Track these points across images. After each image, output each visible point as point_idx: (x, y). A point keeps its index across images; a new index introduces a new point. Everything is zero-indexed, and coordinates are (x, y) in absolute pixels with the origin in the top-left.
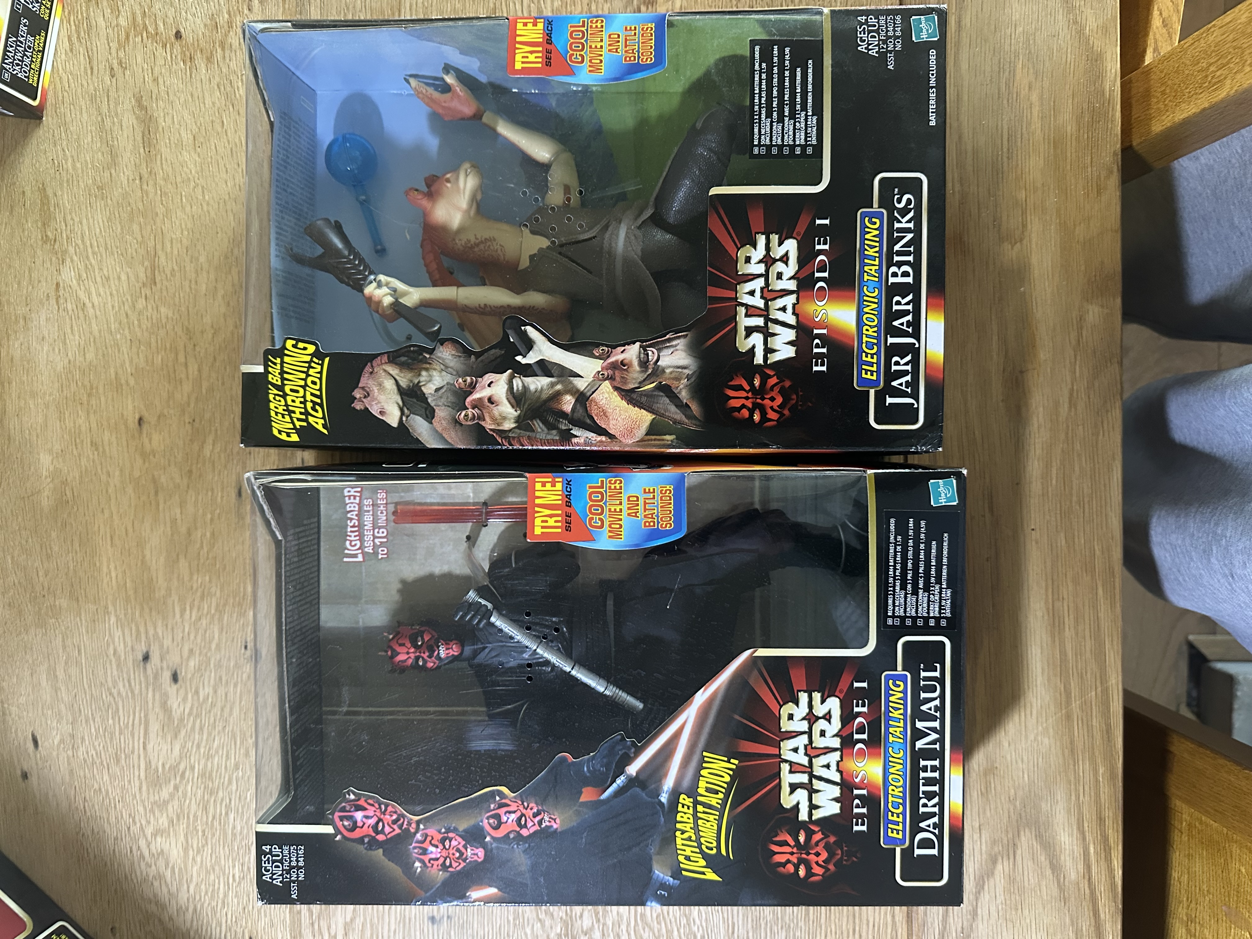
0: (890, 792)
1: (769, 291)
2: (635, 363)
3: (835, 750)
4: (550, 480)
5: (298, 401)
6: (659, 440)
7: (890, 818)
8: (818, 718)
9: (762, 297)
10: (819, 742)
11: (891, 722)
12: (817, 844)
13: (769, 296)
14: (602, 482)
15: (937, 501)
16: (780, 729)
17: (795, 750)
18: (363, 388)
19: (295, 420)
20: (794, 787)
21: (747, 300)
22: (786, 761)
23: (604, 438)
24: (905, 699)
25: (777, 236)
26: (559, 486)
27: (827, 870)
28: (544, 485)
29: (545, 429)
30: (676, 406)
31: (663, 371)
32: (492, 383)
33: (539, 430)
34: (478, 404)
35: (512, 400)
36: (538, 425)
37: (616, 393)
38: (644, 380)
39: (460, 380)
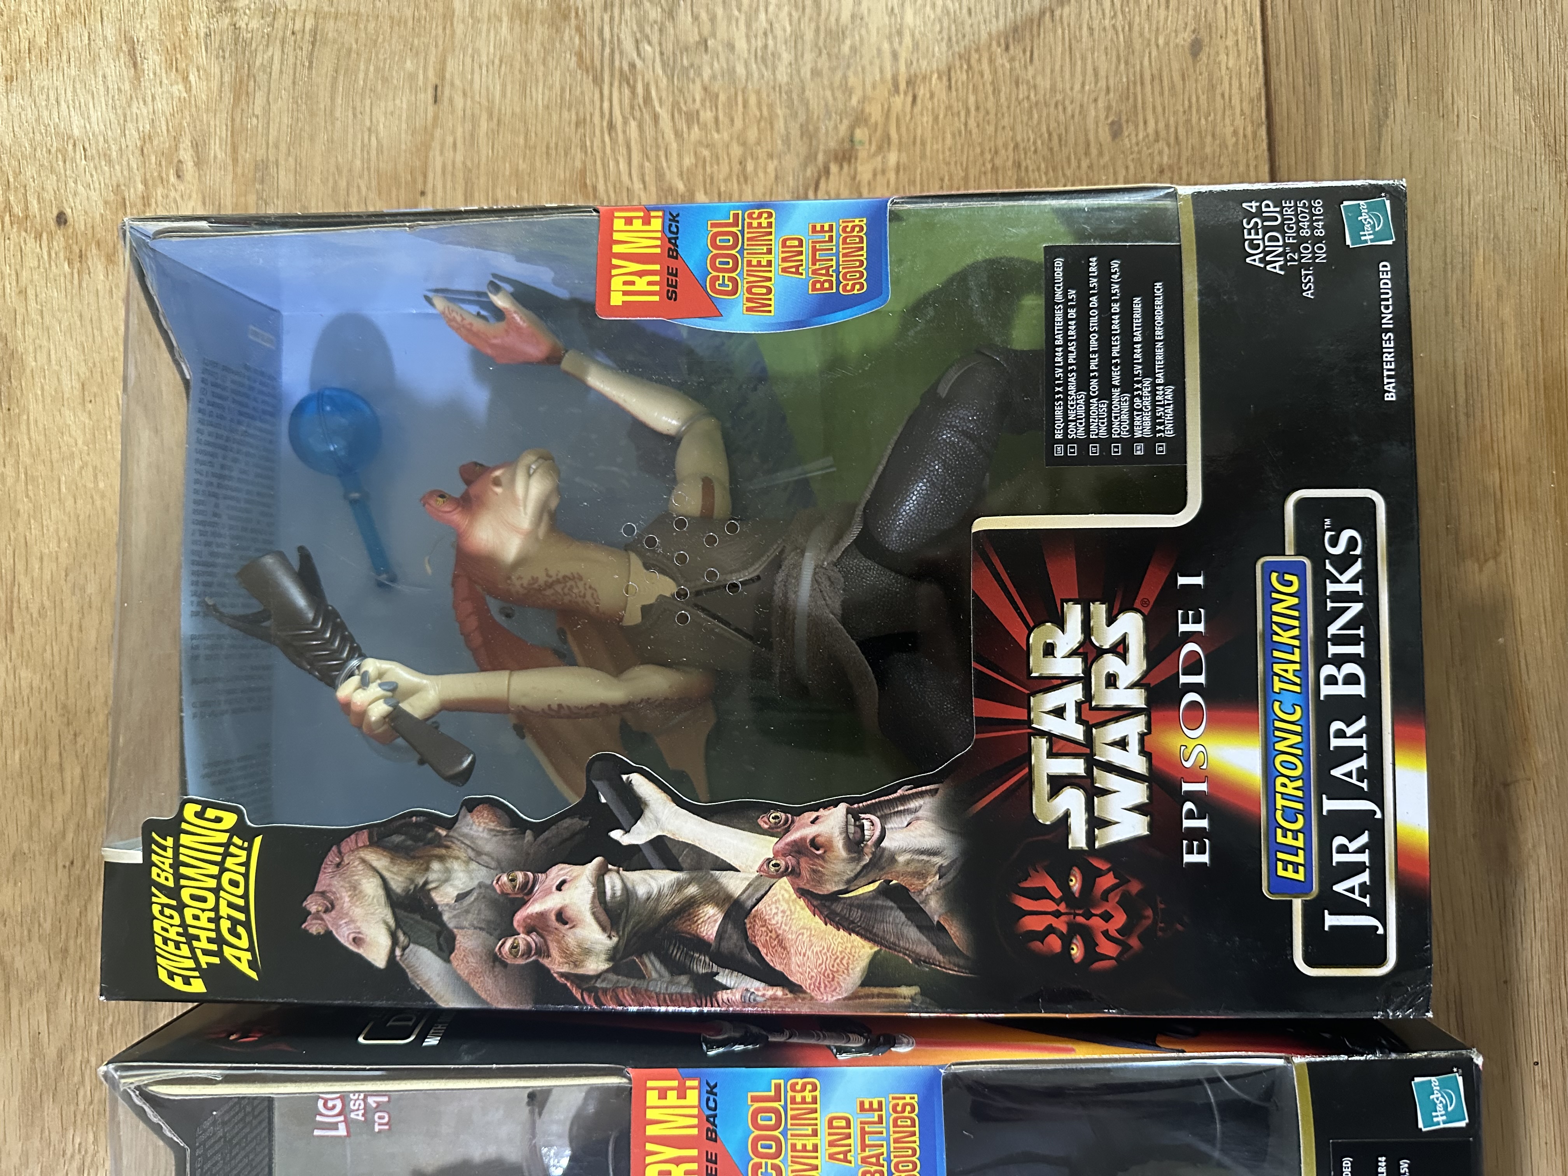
1: (1091, 708)
2: (839, 843)
4: (675, 1083)
5: (204, 916)
9: (1079, 720)
13: (1092, 720)
14: (778, 1087)
15: (1429, 1120)
18: (323, 894)
19: (199, 953)
21: (1051, 724)
23: (779, 992)
25: (1104, 607)
26: (693, 1097)
28: (663, 1094)
29: (666, 974)
30: (920, 928)
31: (892, 859)
32: (563, 882)
33: (654, 975)
34: (537, 925)
35: (603, 917)
36: (652, 965)
37: (801, 902)
38: (857, 876)
39: (504, 878)
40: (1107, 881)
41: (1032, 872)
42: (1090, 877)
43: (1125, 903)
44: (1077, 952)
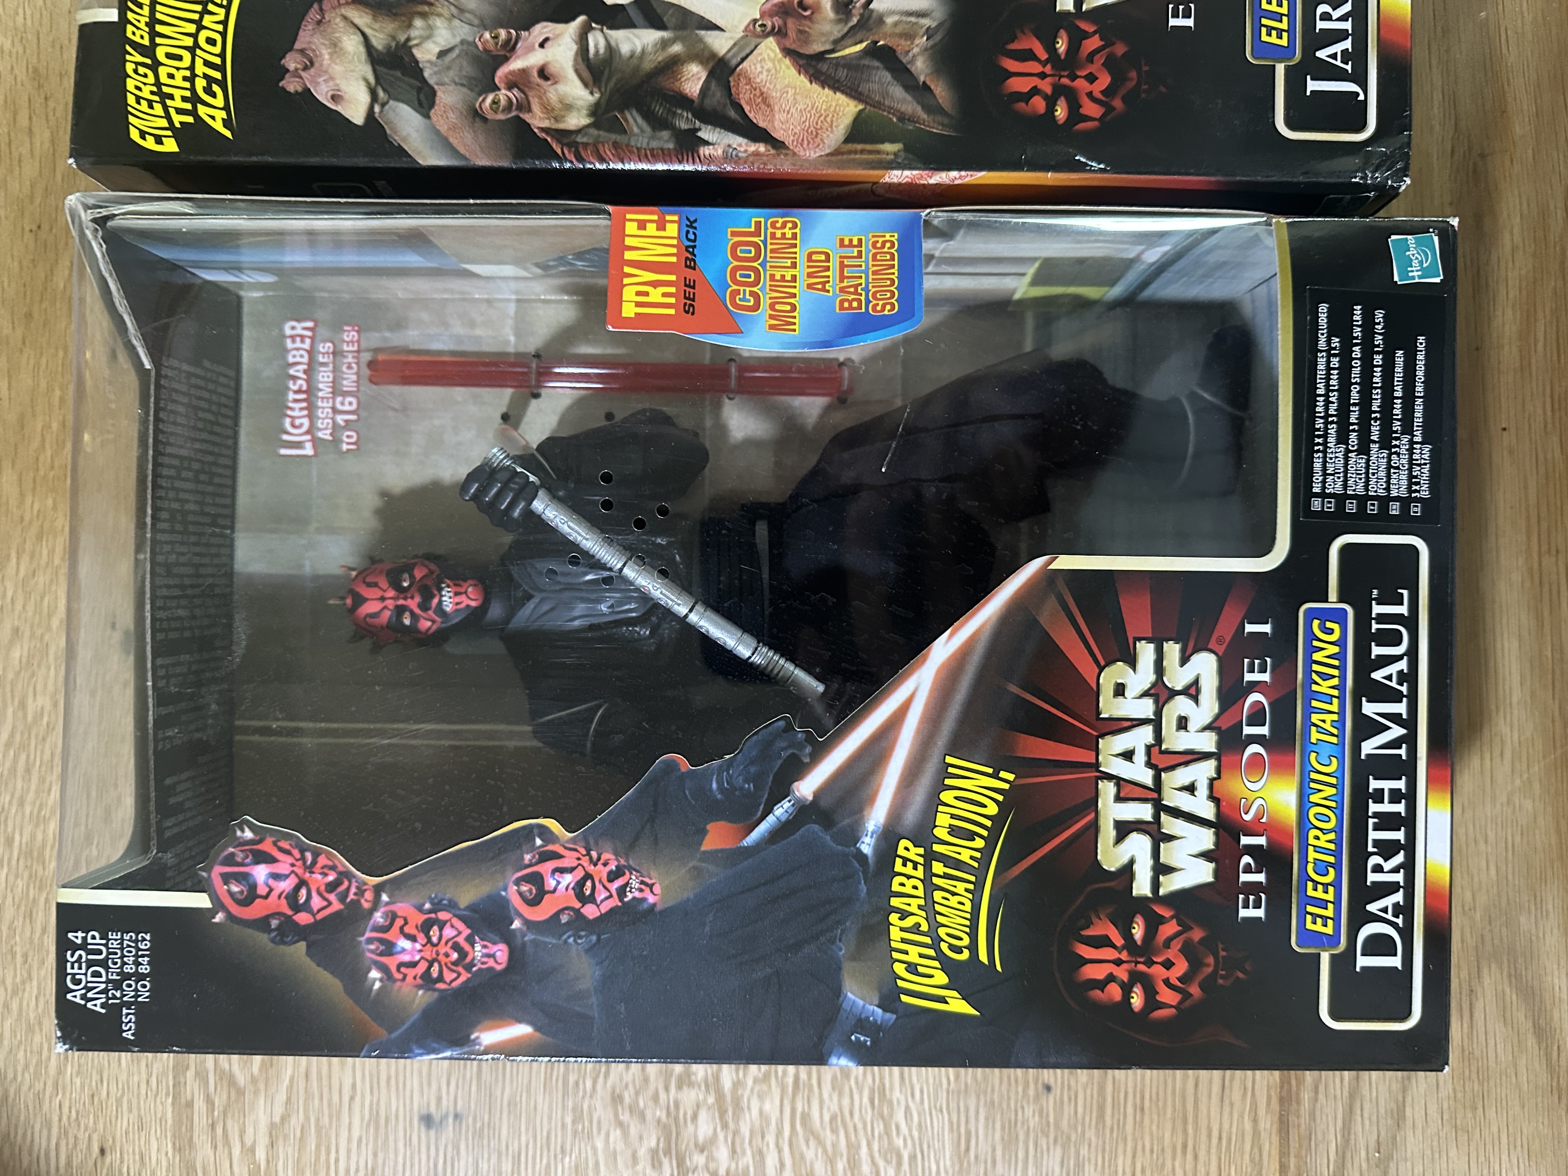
0: (1312, 841)
2: (827, 4)
3: (1205, 756)
4: (655, 217)
5: (179, 75)
6: (870, 152)
7: (1310, 892)
8: (1173, 693)
10: (1177, 741)
11: (1314, 703)
12: (1167, 944)
14: (758, 224)
15: (1404, 274)
16: (1098, 713)
17: (1128, 755)
18: (302, 51)
19: (172, 112)
20: (1124, 829)
22: (1109, 777)
23: (762, 148)
24: (1341, 656)
26: (672, 229)
27: (1186, 995)
28: (642, 225)
29: (648, 129)
30: (907, 88)
31: (880, 20)
32: (547, 40)
33: (636, 130)
34: (519, 81)
35: (586, 74)
36: (634, 121)
37: (787, 61)
38: (843, 37)
39: (487, 35)
40: (1093, 43)
41: (1019, 34)
42: (1077, 38)
43: (1110, 64)
44: (1061, 112)
